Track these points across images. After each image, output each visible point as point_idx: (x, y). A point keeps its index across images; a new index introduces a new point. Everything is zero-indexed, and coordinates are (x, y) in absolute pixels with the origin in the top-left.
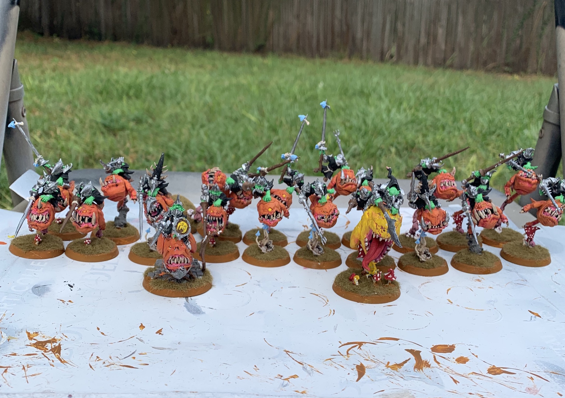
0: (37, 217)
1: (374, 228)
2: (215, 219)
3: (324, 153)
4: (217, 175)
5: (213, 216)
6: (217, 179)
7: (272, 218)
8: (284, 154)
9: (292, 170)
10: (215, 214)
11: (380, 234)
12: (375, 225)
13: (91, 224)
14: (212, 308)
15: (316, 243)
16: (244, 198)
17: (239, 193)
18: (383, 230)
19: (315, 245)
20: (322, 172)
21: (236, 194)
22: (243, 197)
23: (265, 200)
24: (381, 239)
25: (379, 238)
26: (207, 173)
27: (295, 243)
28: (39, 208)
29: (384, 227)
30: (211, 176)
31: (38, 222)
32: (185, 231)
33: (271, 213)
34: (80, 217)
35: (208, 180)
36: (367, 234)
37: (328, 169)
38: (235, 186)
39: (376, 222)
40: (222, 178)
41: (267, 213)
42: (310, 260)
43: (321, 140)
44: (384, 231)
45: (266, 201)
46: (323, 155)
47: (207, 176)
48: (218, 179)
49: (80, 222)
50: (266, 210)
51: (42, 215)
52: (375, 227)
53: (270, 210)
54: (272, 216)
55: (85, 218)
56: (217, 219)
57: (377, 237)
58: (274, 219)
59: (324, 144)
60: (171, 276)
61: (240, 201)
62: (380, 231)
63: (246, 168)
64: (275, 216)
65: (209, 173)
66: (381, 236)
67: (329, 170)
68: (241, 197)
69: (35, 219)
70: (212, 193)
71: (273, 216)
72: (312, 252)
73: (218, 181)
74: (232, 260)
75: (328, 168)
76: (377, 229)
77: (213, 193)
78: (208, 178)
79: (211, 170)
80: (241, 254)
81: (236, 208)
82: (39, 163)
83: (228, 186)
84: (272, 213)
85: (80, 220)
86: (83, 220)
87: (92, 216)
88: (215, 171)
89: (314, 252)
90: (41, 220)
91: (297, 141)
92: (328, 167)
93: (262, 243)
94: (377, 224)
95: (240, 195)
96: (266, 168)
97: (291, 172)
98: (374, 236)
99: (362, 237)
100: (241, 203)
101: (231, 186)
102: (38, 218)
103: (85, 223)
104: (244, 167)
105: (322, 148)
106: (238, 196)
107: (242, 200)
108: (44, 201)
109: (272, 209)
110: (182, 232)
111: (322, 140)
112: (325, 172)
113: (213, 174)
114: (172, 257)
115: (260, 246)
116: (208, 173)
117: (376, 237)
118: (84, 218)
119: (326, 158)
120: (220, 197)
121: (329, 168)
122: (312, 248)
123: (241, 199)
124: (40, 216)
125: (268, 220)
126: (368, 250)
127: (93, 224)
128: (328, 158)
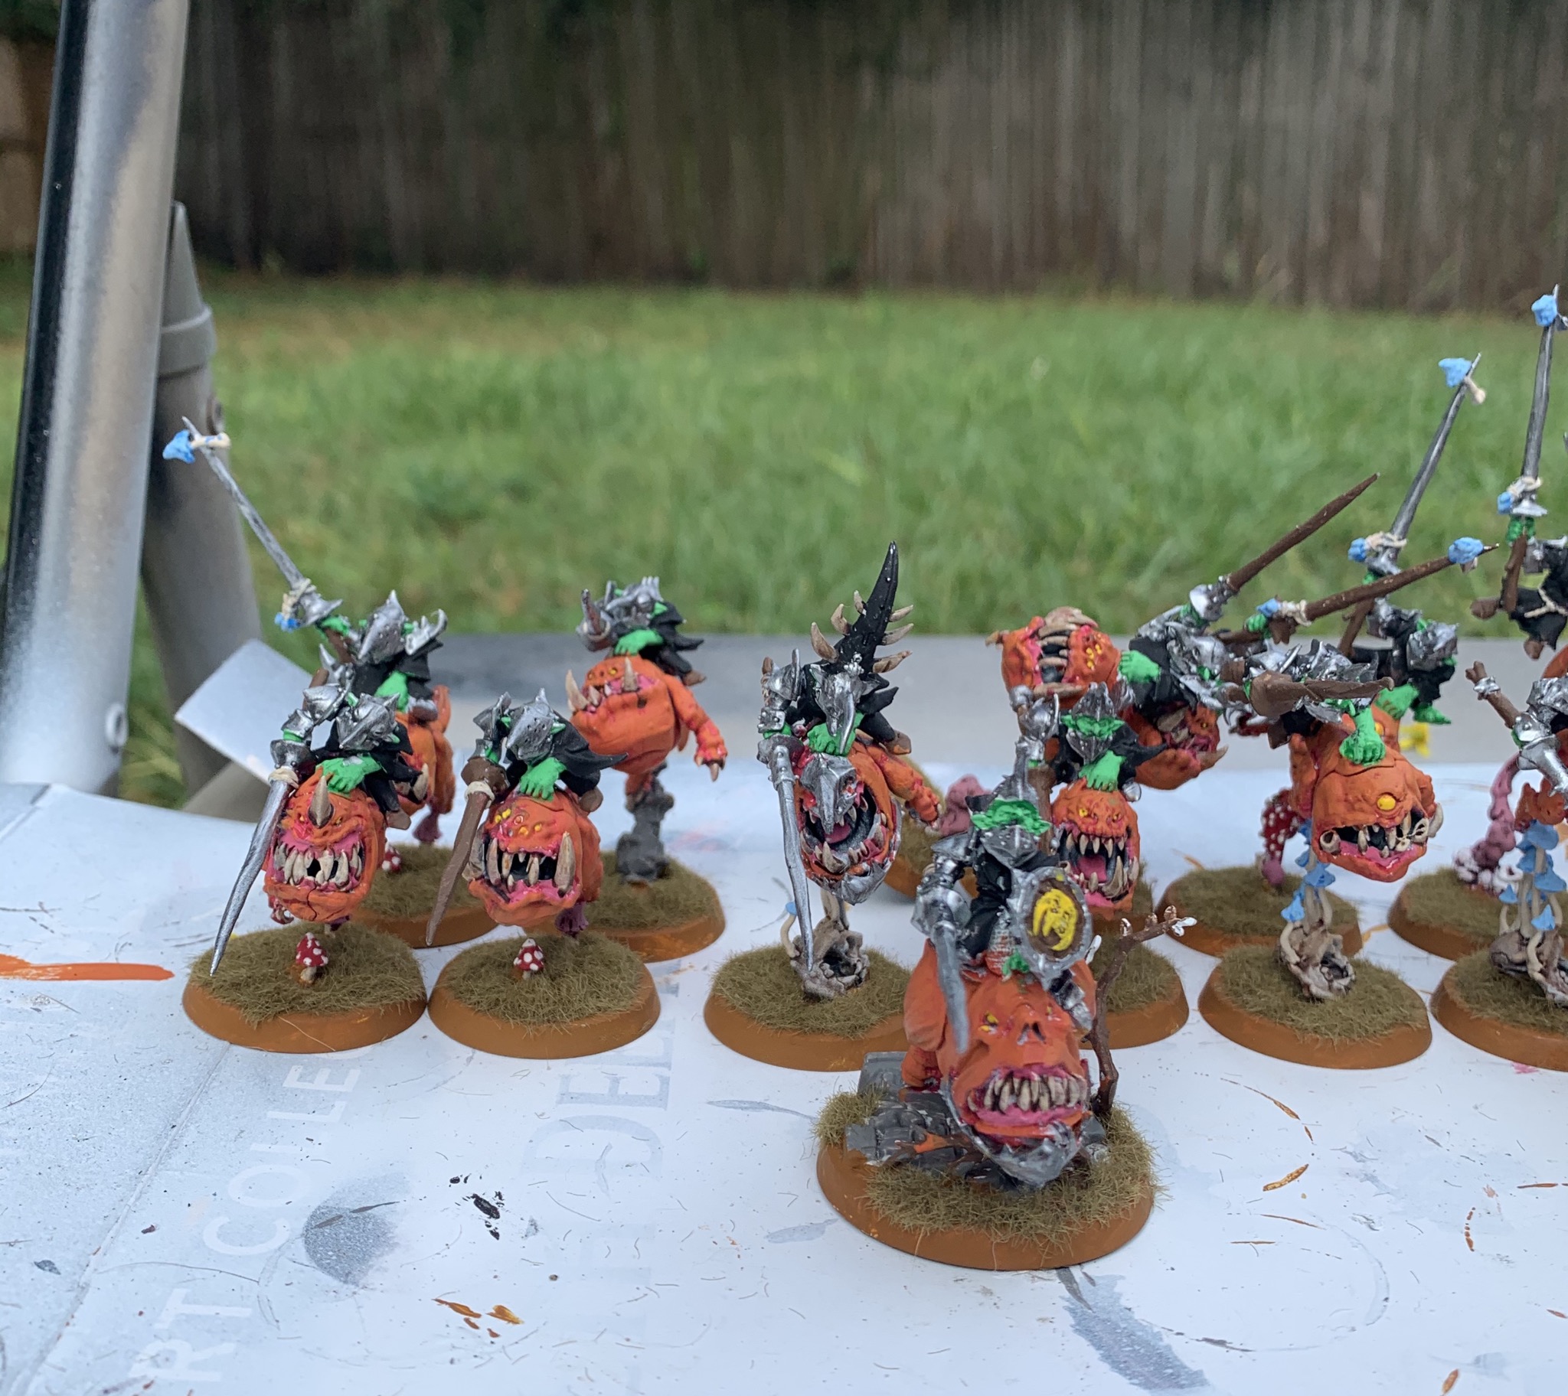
0: (308, 862)
2: (1102, 847)
3: (1531, 532)
4: (1081, 643)
6: (1081, 662)
7: (1392, 843)
8: (1365, 537)
9: (1395, 613)
10: (1101, 826)
13: (555, 885)
14: (1221, 1343)
15: (1554, 946)
16: (1192, 741)
17: (1168, 723)
19: (1552, 954)
20: (1516, 616)
21: (1156, 727)
22: (1186, 740)
23: (1359, 756)
26: (1032, 637)
27: (1389, 933)
28: (319, 821)
30: (1052, 650)
31: (316, 884)
32: (1067, 939)
33: (1392, 818)
34: (506, 856)
35: (1037, 668)
37: (1543, 604)
38: (1166, 692)
40: (1103, 658)
41: (1372, 819)
42: (1543, 1028)
43: (1523, 473)
45: (1364, 761)
46: (1528, 538)
47: (1032, 652)
48: (1086, 661)
49: (504, 880)
50: (1365, 806)
51: (333, 851)
53: (1387, 802)
54: (1392, 835)
55: (527, 858)
56: (1110, 846)
58: (1400, 848)
59: (1534, 491)
60: (997, 1168)
61: (1175, 757)
63: (1209, 608)
64: (1405, 832)
65: (1042, 633)
67: (1551, 605)
68: (1178, 740)
69: (300, 872)
70: (1076, 727)
71: (1400, 834)
72: (1538, 989)
73: (1086, 671)
74: (1169, 1035)
75: (1545, 598)
77: (1084, 726)
78: (1041, 657)
79: (1049, 620)
82: (299, 611)
83: (1130, 692)
84: (1396, 820)
85: (505, 872)
86: (519, 868)
87: (556, 851)
88: (1073, 627)
89: (1551, 989)
90: (327, 876)
91: (1424, 476)
92: (1542, 592)
93: (1306, 951)
95: (1174, 730)
96: (1303, 604)
97: (1389, 619)
100: (1174, 768)
101: (1144, 692)
102: (314, 869)
103: (529, 885)
104: (1199, 601)
105: (1526, 508)
106: (1163, 733)
107: (1184, 754)
108: (341, 786)
109: (1398, 801)
110: (1056, 948)
111: (1528, 472)
112: (1529, 614)
113: (1060, 640)
114: (1009, 1077)
115: (1297, 964)
116: (1035, 634)
118: (521, 859)
119: (1538, 554)
120: (1114, 746)
121: (1549, 595)
122: (1541, 972)
123: (1175, 746)
124: (326, 861)
125: (1375, 851)
127: (564, 887)
128: (1547, 551)
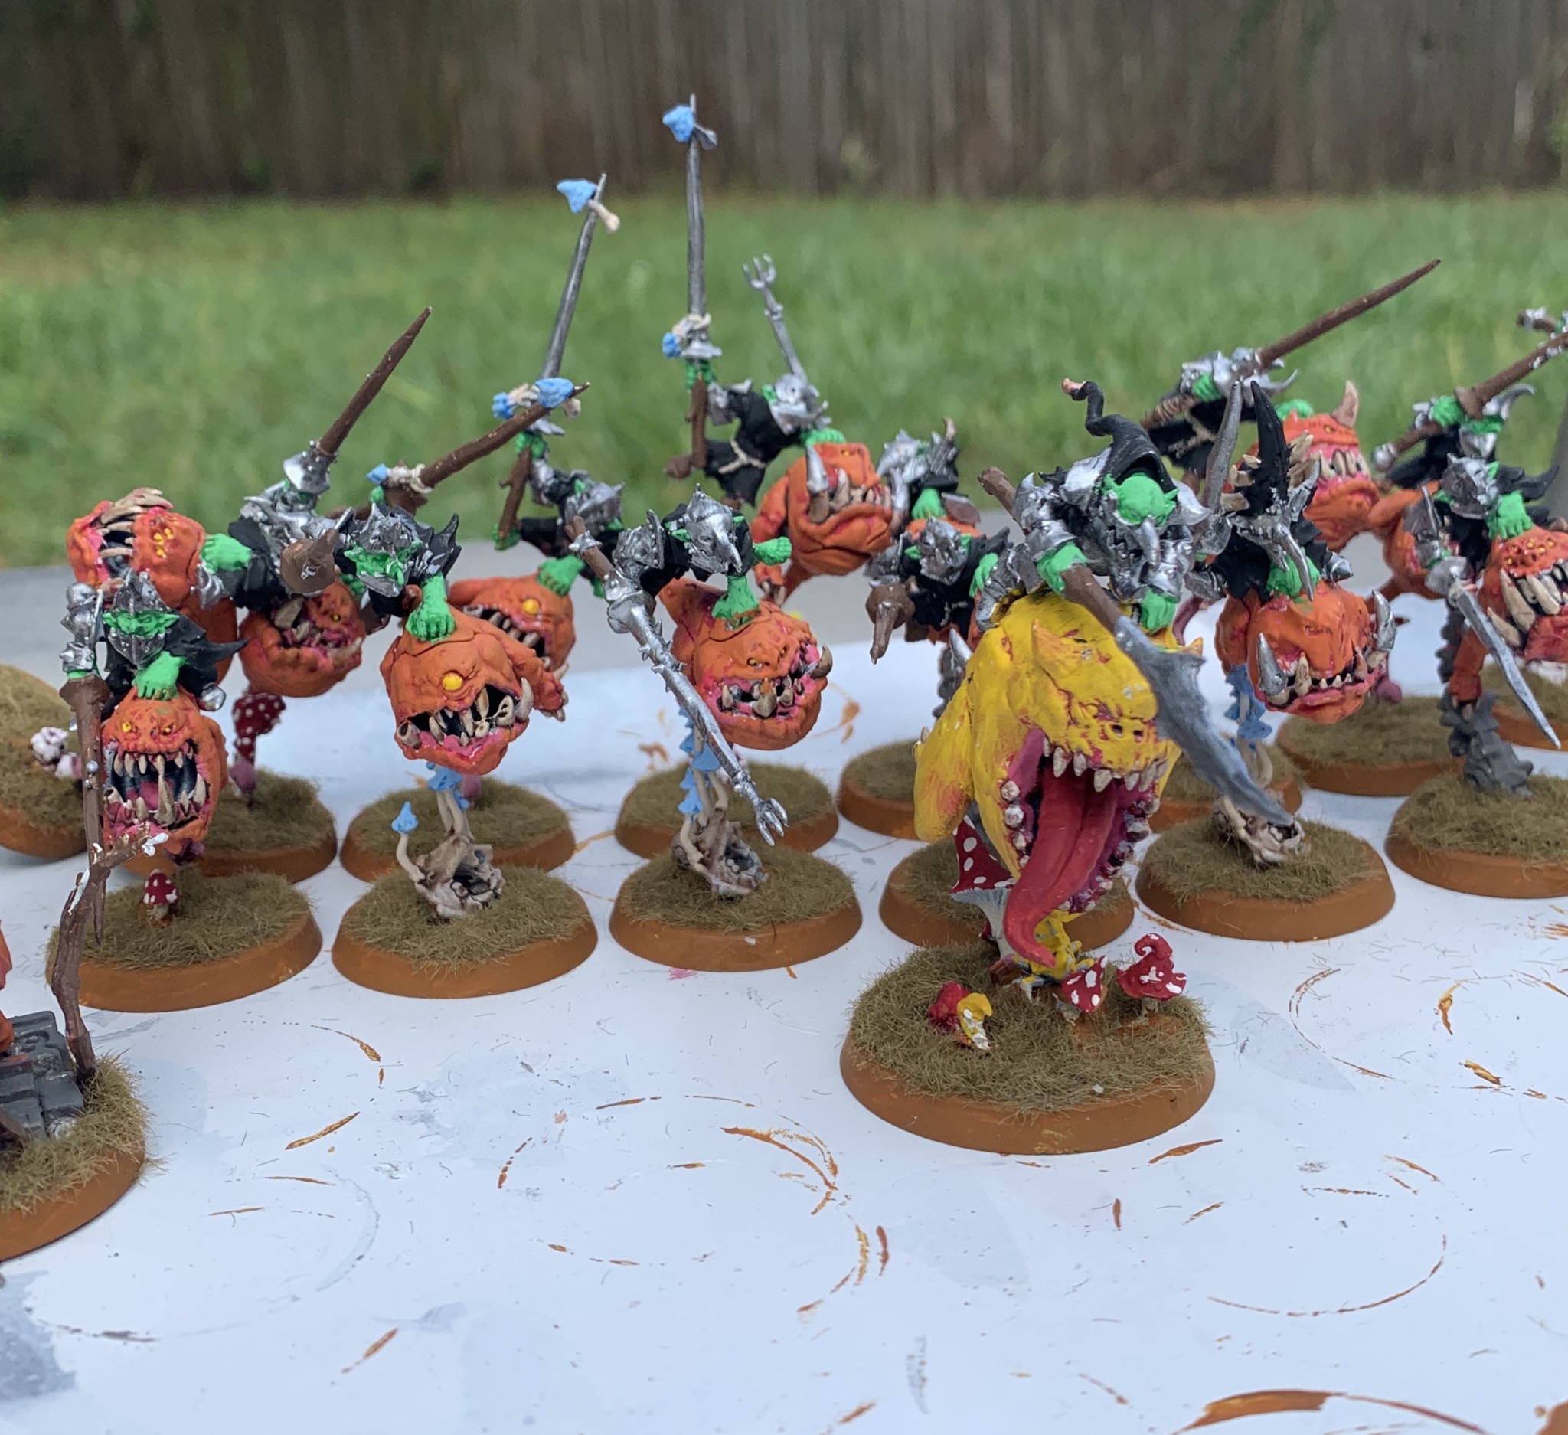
1: (1054, 721)
2: (149, 765)
3: (708, 377)
4: (147, 529)
5: (135, 754)
6: (148, 550)
7: (469, 728)
8: (508, 392)
9: (556, 475)
10: (145, 741)
11: (1098, 752)
12: (1059, 702)
14: (125, 1335)
15: (719, 832)
16: (318, 636)
17: (285, 616)
18: (1108, 725)
19: (717, 841)
20: (711, 473)
21: (272, 624)
22: (311, 636)
23: (423, 631)
24: (1101, 781)
25: (1089, 774)
26: (92, 525)
27: (612, 840)
29: (1112, 707)
30: (117, 538)
33: (461, 700)
35: (100, 561)
36: (1011, 759)
37: (735, 457)
38: (258, 581)
39: (1062, 684)
40: (175, 543)
41: (440, 702)
42: (700, 926)
43: (689, 311)
44: (1117, 728)
45: (429, 637)
46: (707, 383)
47: (92, 542)
48: (155, 549)
50: (432, 689)
52: (1063, 713)
53: (453, 682)
54: (467, 718)
56: (159, 764)
57: (1078, 772)
58: (479, 733)
59: (703, 330)
61: (298, 657)
62: (1094, 734)
63: (306, 478)
64: (484, 713)
65: (104, 520)
66: (1104, 761)
67: (743, 457)
68: (299, 637)
70: (118, 627)
71: (477, 717)
72: (702, 882)
73: (156, 561)
74: (276, 982)
75: (738, 451)
76: (1073, 721)
78: (103, 547)
79: (118, 504)
80: (329, 941)
81: (286, 700)
83: (219, 582)
84: (468, 701)
88: (138, 509)
89: (715, 881)
91: (564, 317)
92: (734, 444)
93: (434, 866)
94: (1069, 695)
95: (296, 624)
96: (416, 472)
97: (550, 483)
98: (1059, 767)
99: (986, 776)
100: (301, 670)
101: (235, 581)
104: (295, 473)
105: (697, 349)
106: (281, 630)
107: (308, 653)
109: (465, 679)
111: (695, 309)
112: (724, 470)
113: (123, 526)
115: (422, 882)
116: (94, 524)
117: (1070, 767)
119: (721, 400)
120: (169, 644)
121: (742, 447)
122: (702, 861)
123: (298, 644)
125: (452, 739)
126: (1029, 848)
128: (732, 397)
